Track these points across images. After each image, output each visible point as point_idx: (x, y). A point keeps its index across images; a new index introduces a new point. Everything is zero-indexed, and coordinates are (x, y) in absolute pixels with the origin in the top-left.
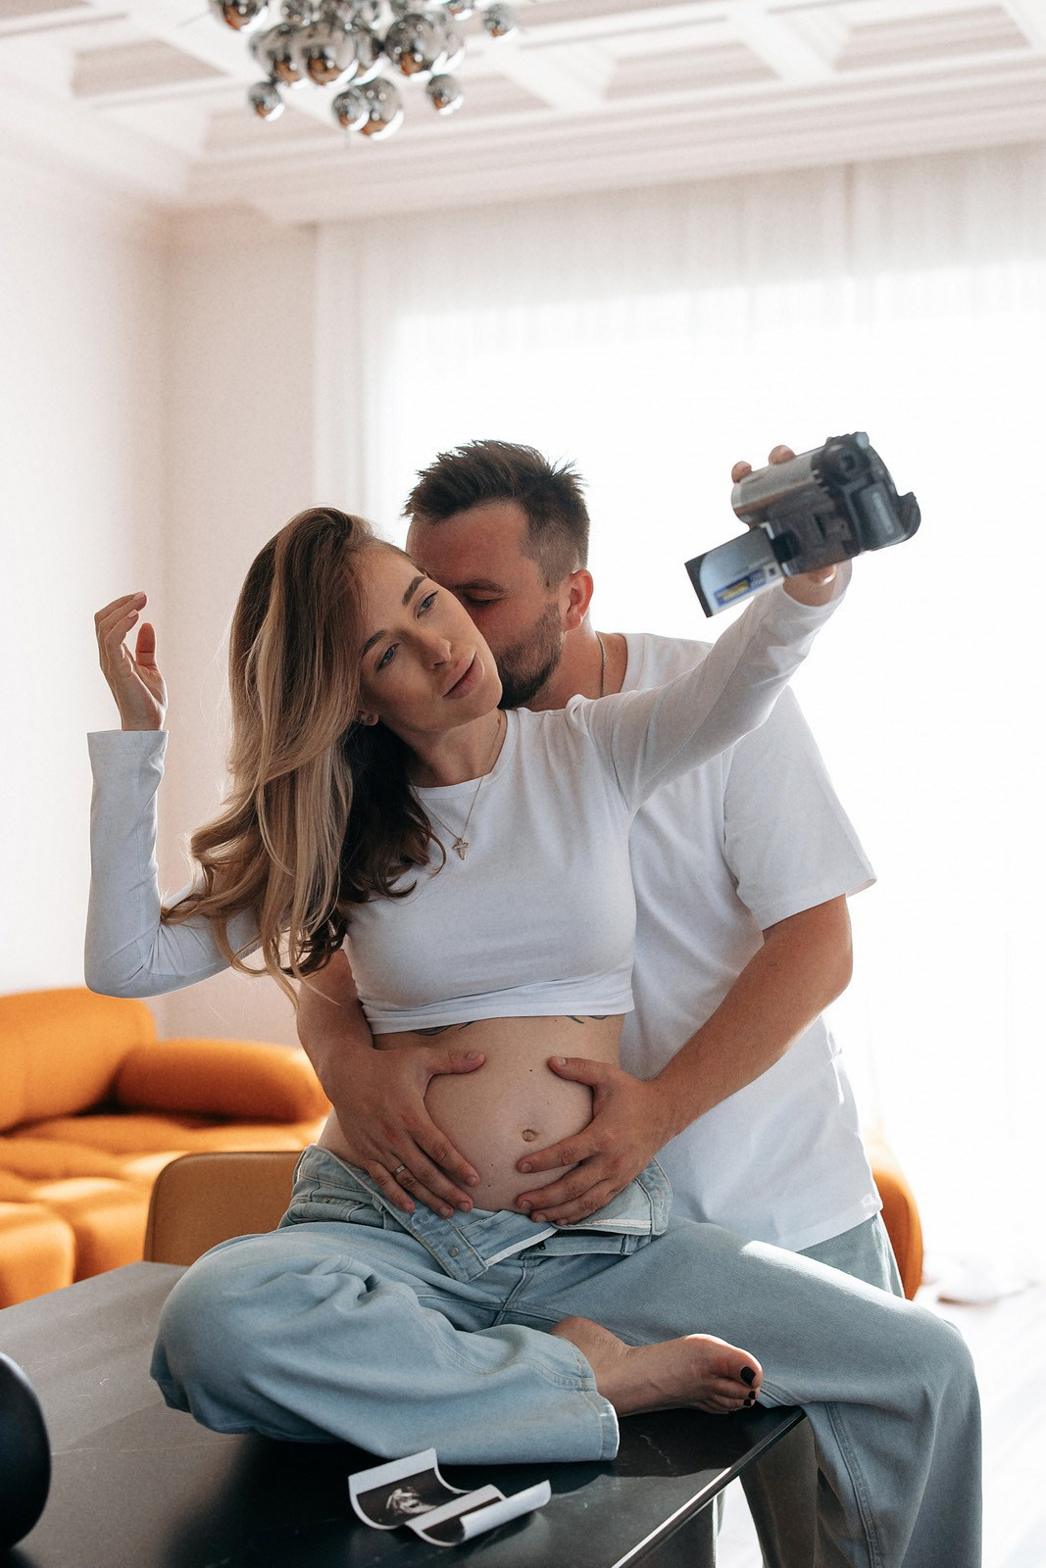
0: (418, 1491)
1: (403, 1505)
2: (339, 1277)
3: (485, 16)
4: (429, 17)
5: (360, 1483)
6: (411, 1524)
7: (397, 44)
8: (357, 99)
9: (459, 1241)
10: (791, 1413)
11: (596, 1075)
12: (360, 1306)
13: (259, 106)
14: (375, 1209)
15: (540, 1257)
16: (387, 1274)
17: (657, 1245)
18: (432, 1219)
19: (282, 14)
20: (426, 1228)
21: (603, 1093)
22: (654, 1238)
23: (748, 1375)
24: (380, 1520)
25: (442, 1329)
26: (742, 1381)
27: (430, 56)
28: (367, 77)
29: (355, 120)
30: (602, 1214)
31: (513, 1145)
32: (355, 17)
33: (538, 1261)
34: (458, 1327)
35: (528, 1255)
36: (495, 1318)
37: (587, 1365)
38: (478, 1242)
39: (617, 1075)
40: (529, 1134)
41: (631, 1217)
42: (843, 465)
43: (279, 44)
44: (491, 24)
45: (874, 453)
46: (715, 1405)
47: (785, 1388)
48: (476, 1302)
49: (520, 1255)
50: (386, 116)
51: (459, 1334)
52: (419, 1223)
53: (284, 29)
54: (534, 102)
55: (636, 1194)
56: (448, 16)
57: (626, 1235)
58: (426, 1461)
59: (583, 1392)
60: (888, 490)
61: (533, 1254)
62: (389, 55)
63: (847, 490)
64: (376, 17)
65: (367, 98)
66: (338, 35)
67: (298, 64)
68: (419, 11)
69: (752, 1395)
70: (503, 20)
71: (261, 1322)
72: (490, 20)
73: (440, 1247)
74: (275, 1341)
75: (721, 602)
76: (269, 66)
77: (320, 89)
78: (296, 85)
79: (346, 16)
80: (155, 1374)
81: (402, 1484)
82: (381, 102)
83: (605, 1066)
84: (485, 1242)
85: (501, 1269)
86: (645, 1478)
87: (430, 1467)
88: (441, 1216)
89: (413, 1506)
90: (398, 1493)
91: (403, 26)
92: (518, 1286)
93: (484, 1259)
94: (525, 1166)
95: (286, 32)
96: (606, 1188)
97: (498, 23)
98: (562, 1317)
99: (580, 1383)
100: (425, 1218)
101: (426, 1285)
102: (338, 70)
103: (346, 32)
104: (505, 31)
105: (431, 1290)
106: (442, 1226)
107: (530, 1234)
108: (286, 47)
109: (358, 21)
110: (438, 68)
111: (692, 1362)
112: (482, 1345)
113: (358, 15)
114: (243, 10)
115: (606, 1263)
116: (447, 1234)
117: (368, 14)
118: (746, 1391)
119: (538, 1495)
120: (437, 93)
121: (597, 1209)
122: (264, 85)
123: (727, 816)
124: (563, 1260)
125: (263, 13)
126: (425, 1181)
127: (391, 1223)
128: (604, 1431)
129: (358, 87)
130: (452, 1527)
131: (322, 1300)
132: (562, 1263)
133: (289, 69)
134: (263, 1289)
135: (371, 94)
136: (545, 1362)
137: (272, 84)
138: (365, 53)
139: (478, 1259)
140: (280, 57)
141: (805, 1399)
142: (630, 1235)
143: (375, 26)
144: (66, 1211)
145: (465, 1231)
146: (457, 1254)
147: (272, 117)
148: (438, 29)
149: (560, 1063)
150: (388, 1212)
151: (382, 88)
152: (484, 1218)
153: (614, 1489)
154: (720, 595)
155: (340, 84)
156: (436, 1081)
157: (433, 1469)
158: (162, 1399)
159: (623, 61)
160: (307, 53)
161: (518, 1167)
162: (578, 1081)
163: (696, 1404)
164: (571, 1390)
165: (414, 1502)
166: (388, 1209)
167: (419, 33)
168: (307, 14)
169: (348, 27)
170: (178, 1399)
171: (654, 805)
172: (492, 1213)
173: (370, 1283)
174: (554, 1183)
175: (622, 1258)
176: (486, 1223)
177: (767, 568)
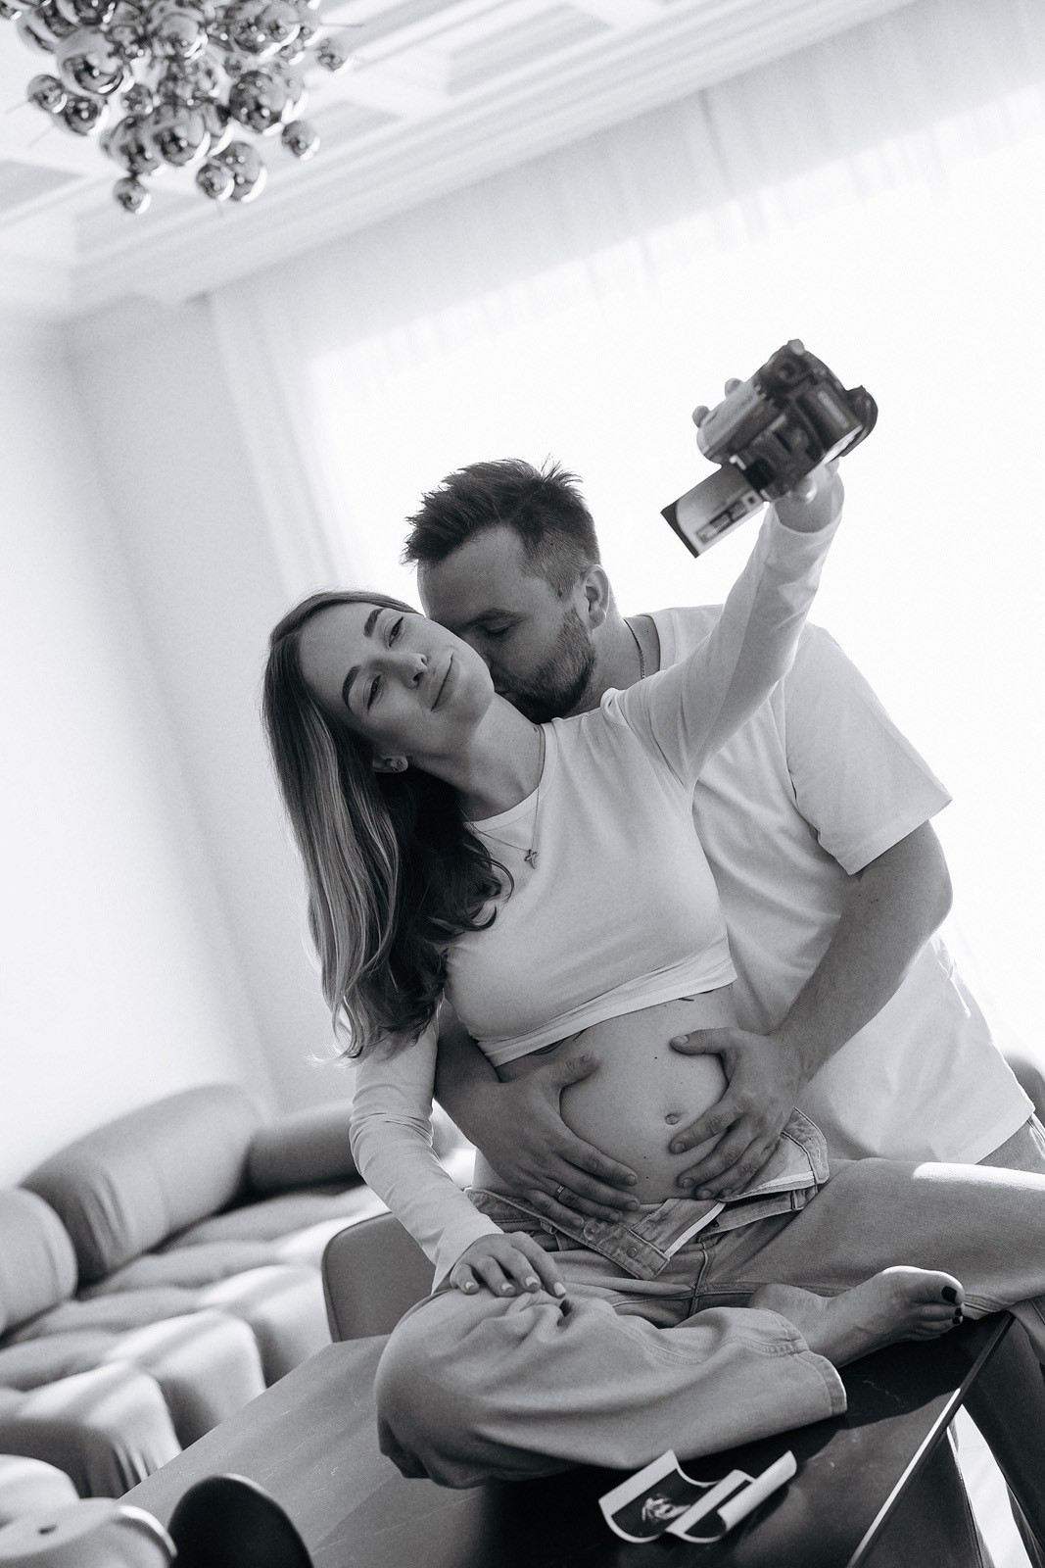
0: (668, 1495)
1: (658, 1513)
2: (535, 1311)
3: (318, 54)
4: (265, 71)
5: (611, 1503)
6: (672, 1529)
7: (242, 105)
8: (218, 168)
9: (635, 1241)
10: (999, 1318)
11: (720, 1042)
12: (561, 1332)
13: (126, 201)
14: (547, 1233)
15: (716, 1235)
16: (580, 1293)
17: (825, 1192)
18: (603, 1226)
19: (124, 108)
20: (599, 1236)
21: (731, 1056)
22: (820, 1187)
23: (949, 1294)
24: (641, 1534)
25: (646, 1332)
26: (944, 1301)
27: (276, 108)
28: (222, 145)
29: (222, 189)
30: (763, 1176)
31: (660, 1131)
32: (194, 91)
33: (715, 1240)
34: (660, 1325)
35: (704, 1236)
36: (690, 1307)
37: (793, 1328)
38: (653, 1236)
39: (739, 1035)
40: (672, 1117)
41: (794, 1173)
42: (782, 375)
43: (129, 138)
44: (327, 60)
45: (812, 356)
46: (925, 1332)
47: (986, 1296)
48: (668, 1296)
49: (697, 1238)
50: (251, 178)
51: (665, 1332)
52: (592, 1233)
53: (130, 121)
54: (383, 118)
55: (790, 1149)
56: (283, 63)
57: (792, 1191)
58: (667, 1464)
59: (796, 1355)
60: (834, 388)
61: (709, 1234)
62: (238, 119)
63: (792, 396)
64: (214, 85)
65: (227, 165)
66: (183, 113)
67: (153, 151)
68: (254, 68)
69: (959, 1312)
70: (337, 53)
71: (472, 1373)
72: (323, 56)
73: (619, 1251)
74: (489, 1388)
75: (705, 540)
76: (125, 161)
77: (180, 169)
78: (156, 173)
79: (185, 92)
80: (385, 1450)
81: (652, 1492)
82: (242, 164)
83: (725, 1030)
84: (659, 1234)
85: (682, 1257)
86: (881, 1422)
87: (672, 1469)
88: (611, 1222)
89: (668, 1511)
90: (650, 1503)
91: (242, 86)
92: (703, 1269)
93: (663, 1252)
94: (677, 1146)
95: (133, 123)
96: (759, 1147)
97: (332, 57)
98: (753, 1287)
99: (791, 1347)
100: (597, 1227)
101: (615, 1293)
102: (192, 146)
103: (189, 108)
104: (342, 62)
105: (622, 1297)
106: (615, 1230)
107: (700, 1214)
108: (136, 140)
109: (198, 94)
110: (287, 117)
111: (891, 1297)
112: (688, 1336)
113: (197, 88)
114: (85, 115)
115: (779, 1225)
116: (622, 1236)
117: (206, 84)
118: (952, 1310)
119: (784, 1467)
120: (294, 142)
121: (758, 1173)
122: (126, 180)
123: (793, 770)
124: (739, 1232)
125: (105, 111)
126: (588, 1194)
127: (565, 1242)
128: (829, 1388)
129: (215, 157)
130: (711, 1522)
131: (523, 1337)
132: (739, 1236)
133: (146, 159)
134: (466, 1340)
135: (230, 160)
136: (752, 1336)
137: (134, 176)
138: (214, 122)
139: (657, 1253)
140: (134, 150)
141: (1009, 1301)
142: (796, 1191)
143: (214, 93)
144: (237, 1309)
145: (637, 1229)
146: (636, 1254)
147: (142, 209)
148: (278, 80)
149: (682, 1042)
150: (559, 1232)
151: (238, 152)
152: (652, 1212)
153: (854, 1441)
154: (702, 534)
155: (199, 159)
156: (568, 1095)
157: (676, 1471)
158: (397, 1471)
159: (455, 55)
160: (157, 139)
161: (671, 1150)
162: (704, 1053)
163: (909, 1336)
164: (785, 1355)
165: (667, 1507)
166: (559, 1228)
167: (260, 88)
168: (147, 101)
169: (190, 102)
170: (413, 1466)
171: (711, 773)
172: (657, 1206)
173: (566, 1308)
174: (710, 1155)
175: (794, 1215)
176: (655, 1216)
177: (745, 499)
